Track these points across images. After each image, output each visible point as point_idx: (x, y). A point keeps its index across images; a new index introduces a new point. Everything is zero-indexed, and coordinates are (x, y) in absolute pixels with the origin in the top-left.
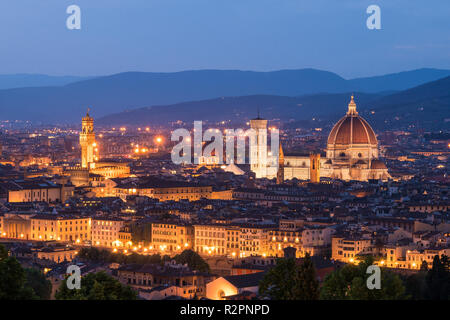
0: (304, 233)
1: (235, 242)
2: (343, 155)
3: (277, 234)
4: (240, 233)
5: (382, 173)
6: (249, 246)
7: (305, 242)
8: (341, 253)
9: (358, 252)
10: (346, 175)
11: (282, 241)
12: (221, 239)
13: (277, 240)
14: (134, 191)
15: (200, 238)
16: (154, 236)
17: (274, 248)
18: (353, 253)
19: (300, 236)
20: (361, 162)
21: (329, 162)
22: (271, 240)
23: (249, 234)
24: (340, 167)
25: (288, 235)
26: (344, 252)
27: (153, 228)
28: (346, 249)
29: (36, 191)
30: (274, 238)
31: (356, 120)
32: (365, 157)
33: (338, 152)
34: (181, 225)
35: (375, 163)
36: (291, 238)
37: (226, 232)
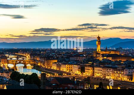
0: (125, 70)
1: (105, 73)
3: (116, 71)
4: (106, 70)
6: (108, 74)
7: (125, 74)
11: (118, 73)
12: (101, 72)
14: (106, 58)
15: (96, 71)
16: (86, 70)
17: (115, 75)
19: (123, 71)
22: (114, 73)
23: (109, 70)
25: (120, 71)
27: (85, 68)
29: (79, 57)
30: (116, 72)
34: (91, 67)
37: (102, 69)
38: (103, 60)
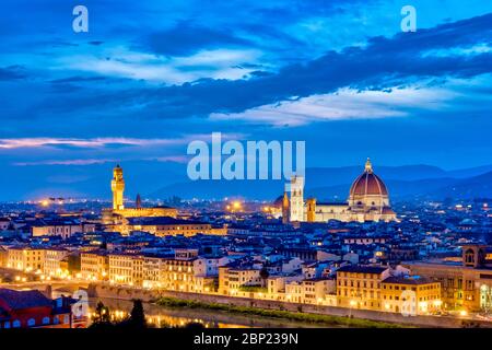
0: (196, 262)
1: (139, 272)
2: (360, 203)
3: (173, 264)
4: (144, 263)
5: (390, 217)
6: (150, 275)
7: (196, 273)
8: (227, 283)
9: (242, 283)
10: (361, 218)
11: (176, 271)
12: (129, 269)
13: (173, 270)
14: (139, 227)
15: (113, 267)
16: (83, 265)
17: (171, 278)
18: (238, 283)
19: (192, 265)
20: (374, 209)
21: (350, 209)
22: (167, 270)
23: (150, 263)
24: (357, 212)
25: (182, 265)
26: (230, 282)
27: (82, 258)
28: (231, 279)
29: (60, 228)
30: (171, 268)
31: (371, 176)
32: (377, 204)
33: (356, 201)
34: (100, 255)
35: (386, 209)
36: (185, 267)
37: (132, 261)
38: (131, 233)
